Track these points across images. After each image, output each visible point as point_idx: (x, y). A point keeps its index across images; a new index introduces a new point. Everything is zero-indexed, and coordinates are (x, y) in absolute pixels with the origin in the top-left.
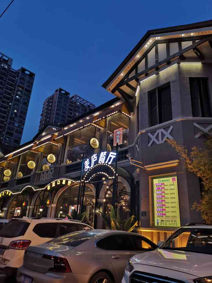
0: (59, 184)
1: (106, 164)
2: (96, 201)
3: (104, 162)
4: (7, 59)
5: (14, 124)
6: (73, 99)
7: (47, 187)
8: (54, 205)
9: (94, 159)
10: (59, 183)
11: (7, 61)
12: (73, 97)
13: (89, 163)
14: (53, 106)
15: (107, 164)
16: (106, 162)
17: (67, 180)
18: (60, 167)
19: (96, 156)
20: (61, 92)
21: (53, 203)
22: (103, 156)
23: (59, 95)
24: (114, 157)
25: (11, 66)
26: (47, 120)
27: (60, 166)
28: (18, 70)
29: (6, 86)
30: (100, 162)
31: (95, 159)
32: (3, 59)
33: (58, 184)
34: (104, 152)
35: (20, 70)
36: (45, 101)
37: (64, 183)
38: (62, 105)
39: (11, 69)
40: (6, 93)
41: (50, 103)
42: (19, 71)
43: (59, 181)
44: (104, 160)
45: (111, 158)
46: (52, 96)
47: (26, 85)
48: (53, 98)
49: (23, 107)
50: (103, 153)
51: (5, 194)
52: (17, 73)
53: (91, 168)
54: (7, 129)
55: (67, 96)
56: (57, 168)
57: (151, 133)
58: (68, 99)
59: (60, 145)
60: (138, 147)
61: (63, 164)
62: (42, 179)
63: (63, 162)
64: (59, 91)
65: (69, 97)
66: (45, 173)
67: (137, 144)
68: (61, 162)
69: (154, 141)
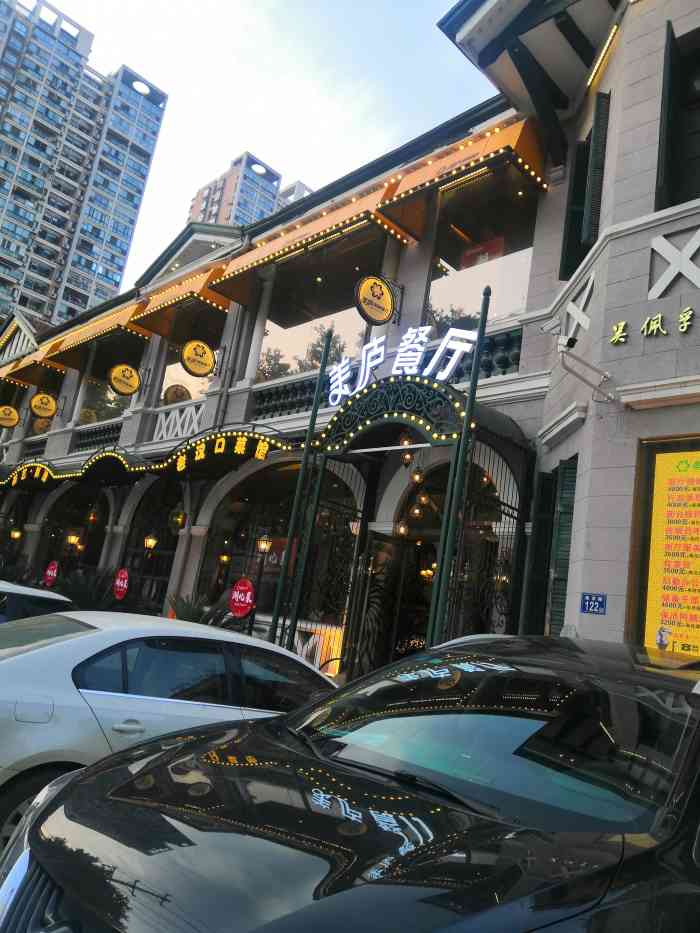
0: (221, 450)
1: (423, 378)
3: (415, 371)
4: (74, 32)
5: (89, 264)
7: (176, 461)
8: (201, 530)
9: (373, 358)
10: (220, 446)
11: (74, 40)
12: (291, 191)
13: (348, 375)
14: (221, 213)
15: (433, 376)
16: (427, 372)
17: (253, 438)
18: (228, 396)
19: (379, 345)
20: (253, 171)
21: (197, 524)
22: (412, 346)
23: (245, 177)
24: (468, 348)
25: (87, 59)
27: (230, 390)
28: (109, 76)
29: (69, 131)
30: (398, 369)
31: (378, 356)
32: (62, 30)
33: (217, 450)
34: (421, 329)
35: (116, 76)
36: (198, 196)
37: (240, 448)
39: (86, 71)
40: (66, 156)
41: (212, 205)
42: (113, 81)
43: (223, 441)
44: (418, 361)
45: (449, 353)
46: (221, 179)
47: (135, 131)
48: (222, 189)
49: (120, 210)
50: (415, 330)
51: (30, 475)
52: (106, 86)
53: (358, 396)
54: (69, 281)
55: (270, 185)
56: (218, 397)
57: (666, 236)
58: (274, 197)
59: (233, 310)
60: (584, 309)
61: (242, 385)
62: (160, 436)
63: (242, 377)
64: (244, 163)
65: (277, 188)
66: (175, 414)
67: (574, 301)
68: (233, 373)
69: (680, 276)
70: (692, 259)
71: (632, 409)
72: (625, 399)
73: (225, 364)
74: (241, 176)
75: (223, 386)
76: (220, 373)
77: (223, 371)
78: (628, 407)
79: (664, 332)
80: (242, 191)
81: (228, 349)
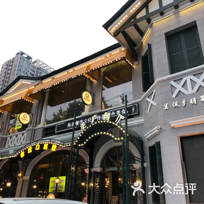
0: (38, 149)
2: (90, 171)
6: (36, 64)
7: (20, 154)
8: (27, 178)
9: (94, 118)
10: (38, 147)
12: (35, 62)
14: (12, 69)
17: (50, 144)
18: (35, 130)
20: (23, 56)
21: (26, 175)
23: (20, 58)
26: (5, 85)
27: (35, 128)
30: (105, 119)
33: (36, 149)
36: (4, 64)
37: (46, 147)
38: (23, 70)
41: (9, 67)
43: (39, 146)
46: (12, 59)
48: (13, 62)
55: (28, 60)
56: (31, 130)
57: (174, 81)
58: (30, 64)
59: (35, 102)
60: (153, 100)
61: (39, 126)
62: (8, 145)
63: (40, 123)
64: (20, 54)
65: (31, 61)
66: (14, 137)
67: (148, 97)
68: (36, 122)
69: (180, 91)
70: (182, 87)
71: (174, 128)
72: (172, 125)
73: (33, 120)
74: (19, 58)
75: (33, 127)
76: (31, 122)
77: (33, 122)
78: (173, 128)
79: (179, 106)
80: (19, 62)
81: (34, 115)
